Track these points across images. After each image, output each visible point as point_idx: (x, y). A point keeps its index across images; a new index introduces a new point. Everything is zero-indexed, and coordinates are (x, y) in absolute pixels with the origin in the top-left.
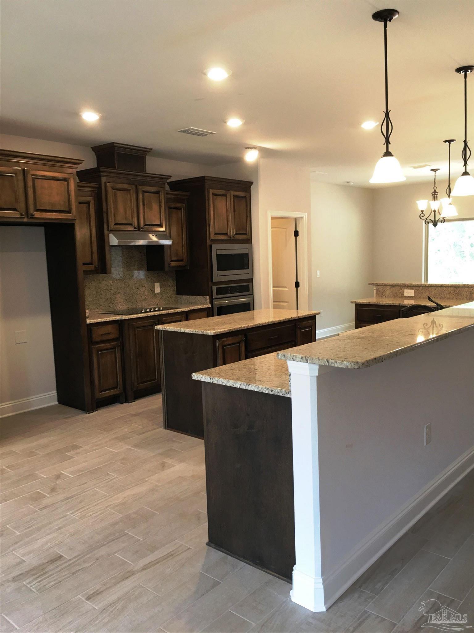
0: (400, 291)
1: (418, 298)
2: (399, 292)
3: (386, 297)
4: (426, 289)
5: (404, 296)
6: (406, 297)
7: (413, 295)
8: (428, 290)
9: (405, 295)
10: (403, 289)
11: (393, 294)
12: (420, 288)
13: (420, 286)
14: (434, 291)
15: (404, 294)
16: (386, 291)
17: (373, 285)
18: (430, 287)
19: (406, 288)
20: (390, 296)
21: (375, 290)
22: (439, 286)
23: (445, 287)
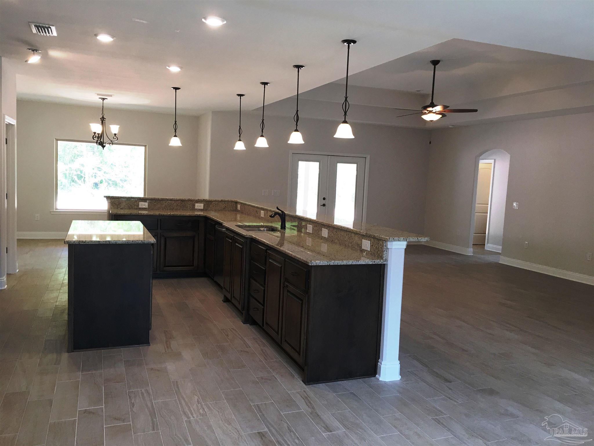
0: (135, 203)
1: (151, 209)
2: (134, 205)
3: (121, 209)
4: (158, 202)
6: (140, 208)
8: (160, 203)
10: (138, 202)
11: (128, 206)
13: (153, 200)
14: (165, 204)
15: (138, 206)
16: (121, 203)
17: (108, 198)
18: (162, 200)
19: (141, 201)
20: (125, 207)
21: (110, 202)
22: (169, 200)
23: (174, 200)
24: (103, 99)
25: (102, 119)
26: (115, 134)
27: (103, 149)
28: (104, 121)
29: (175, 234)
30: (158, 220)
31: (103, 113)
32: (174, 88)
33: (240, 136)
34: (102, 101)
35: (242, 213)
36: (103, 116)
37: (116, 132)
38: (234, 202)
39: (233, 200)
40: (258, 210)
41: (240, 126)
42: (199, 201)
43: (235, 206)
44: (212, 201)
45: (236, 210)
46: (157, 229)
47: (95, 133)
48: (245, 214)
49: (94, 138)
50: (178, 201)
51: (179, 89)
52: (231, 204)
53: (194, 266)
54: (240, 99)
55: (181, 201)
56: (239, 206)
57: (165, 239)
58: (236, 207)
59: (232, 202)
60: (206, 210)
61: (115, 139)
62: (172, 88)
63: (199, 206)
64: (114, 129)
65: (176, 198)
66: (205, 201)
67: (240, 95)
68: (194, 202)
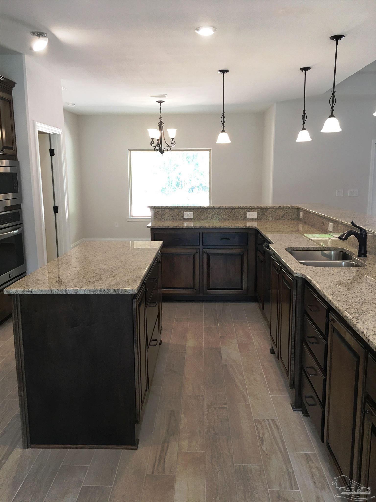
0: (180, 213)
1: (197, 220)
2: (178, 215)
4: (205, 211)
5: (184, 219)
6: (185, 219)
7: (192, 217)
8: (207, 212)
9: (185, 217)
10: (182, 212)
11: (172, 217)
12: (199, 210)
13: (199, 209)
14: (212, 213)
15: (183, 217)
16: (165, 214)
17: (151, 208)
18: (209, 209)
19: (185, 210)
20: (169, 218)
21: (154, 213)
22: (216, 209)
23: (223, 209)
24: (161, 102)
25: (160, 124)
26: (173, 139)
27: (162, 155)
28: (162, 126)
29: (220, 251)
30: (199, 233)
31: (160, 117)
32: (221, 71)
33: (304, 124)
34: (159, 104)
35: (305, 223)
36: (161, 120)
37: (174, 136)
38: (295, 208)
39: (294, 206)
40: (324, 220)
41: (304, 111)
42: (251, 209)
43: (296, 213)
44: (268, 208)
45: (298, 219)
46: (198, 244)
47: (153, 139)
48: (309, 225)
49: (152, 145)
50: (227, 209)
51: (227, 71)
52: (291, 212)
53: (243, 290)
54: (305, 74)
55: (231, 209)
56: (301, 214)
57: (208, 257)
58: (298, 215)
59: (293, 208)
60: (260, 220)
61: (173, 143)
62: (219, 72)
63: (252, 215)
64: (172, 133)
65: (224, 206)
66: (259, 208)
67: (305, 69)
68: (246, 210)
